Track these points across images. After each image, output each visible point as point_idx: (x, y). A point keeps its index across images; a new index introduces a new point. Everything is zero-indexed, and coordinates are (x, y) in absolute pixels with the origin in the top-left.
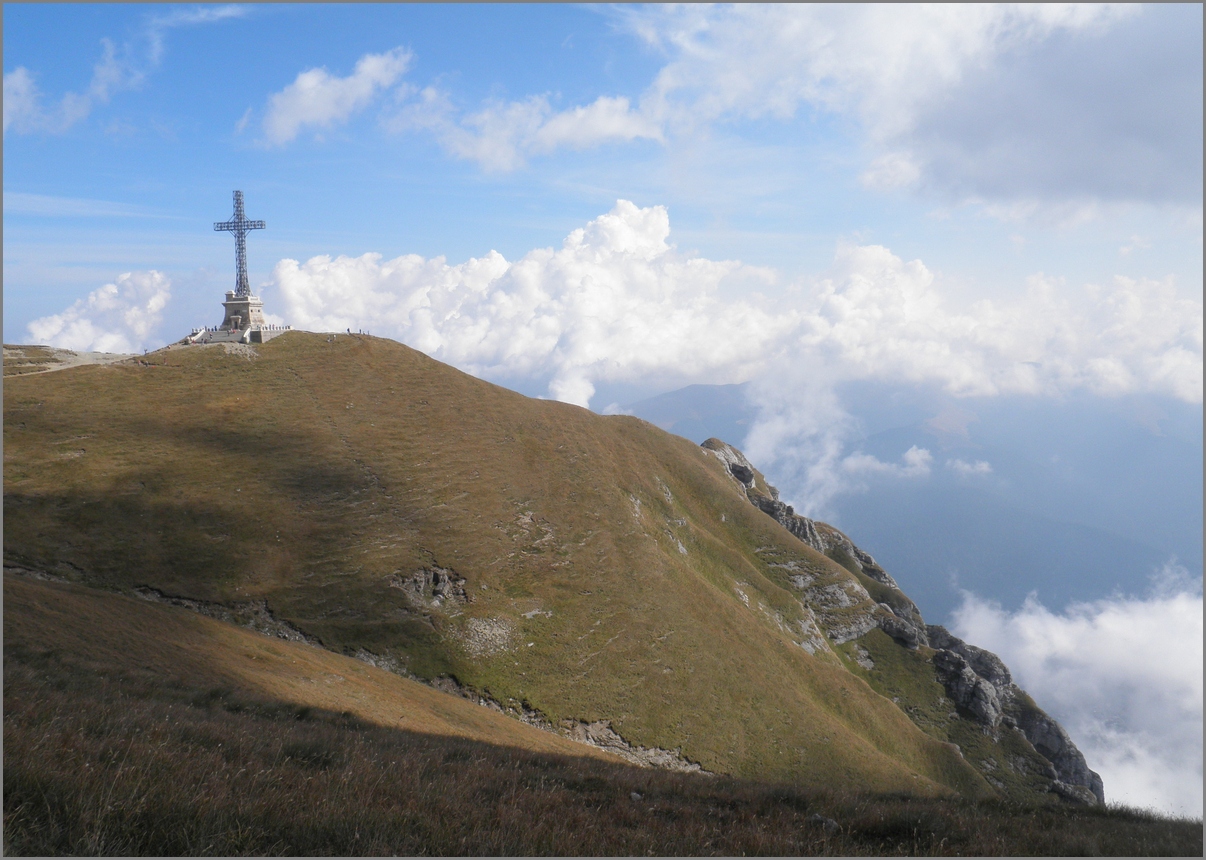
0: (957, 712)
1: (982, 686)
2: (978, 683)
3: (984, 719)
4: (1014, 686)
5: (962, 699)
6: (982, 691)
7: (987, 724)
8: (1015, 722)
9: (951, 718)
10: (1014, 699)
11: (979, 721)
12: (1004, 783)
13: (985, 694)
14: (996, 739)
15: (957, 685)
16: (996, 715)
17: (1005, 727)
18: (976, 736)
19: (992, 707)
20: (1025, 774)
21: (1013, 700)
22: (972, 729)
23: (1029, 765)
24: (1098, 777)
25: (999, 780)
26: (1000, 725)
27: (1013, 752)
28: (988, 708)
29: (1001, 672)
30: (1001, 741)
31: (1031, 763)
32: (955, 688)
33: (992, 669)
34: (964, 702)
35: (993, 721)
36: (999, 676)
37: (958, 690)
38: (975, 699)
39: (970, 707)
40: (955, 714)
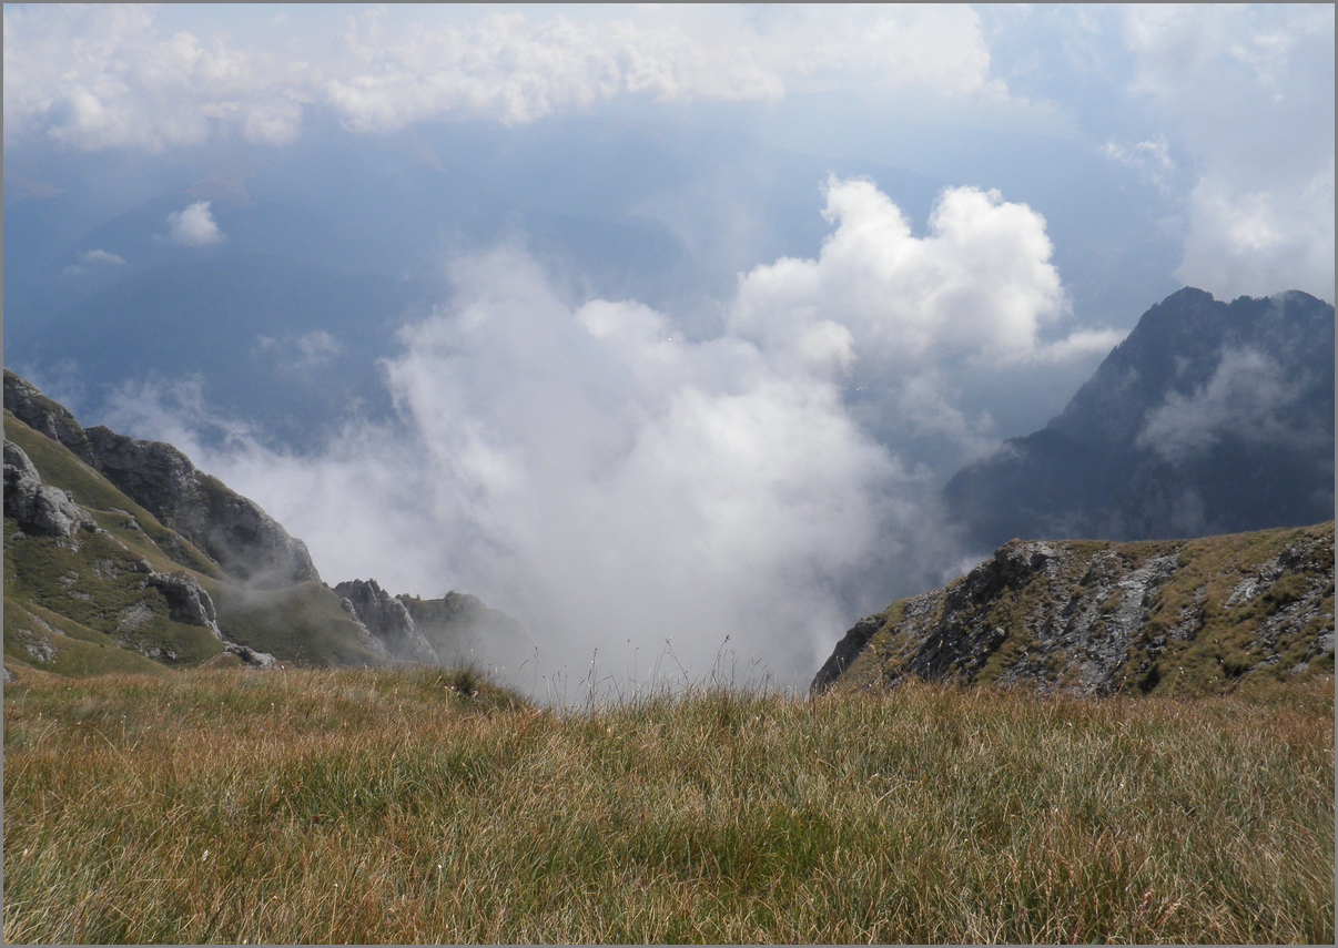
0: (22, 530)
1: (44, 495)
2: (39, 492)
3: (55, 531)
4: (197, 473)
5: (25, 515)
6: (45, 500)
7: (60, 535)
8: (95, 524)
9: (15, 539)
10: (202, 487)
11: (49, 534)
12: (90, 594)
13: (48, 502)
14: (75, 549)
15: (15, 500)
16: (70, 522)
17: (85, 532)
18: (48, 552)
19: (62, 515)
20: (115, 577)
21: (200, 488)
22: (43, 545)
23: (118, 566)
24: (301, 542)
25: (82, 592)
26: (79, 531)
27: (98, 556)
28: (56, 517)
29: (178, 461)
30: (83, 550)
31: (120, 563)
32: (14, 504)
33: (168, 460)
34: (28, 517)
35: (67, 529)
36: (177, 467)
37: (17, 506)
38: (39, 511)
39: (36, 522)
40: (20, 534)
